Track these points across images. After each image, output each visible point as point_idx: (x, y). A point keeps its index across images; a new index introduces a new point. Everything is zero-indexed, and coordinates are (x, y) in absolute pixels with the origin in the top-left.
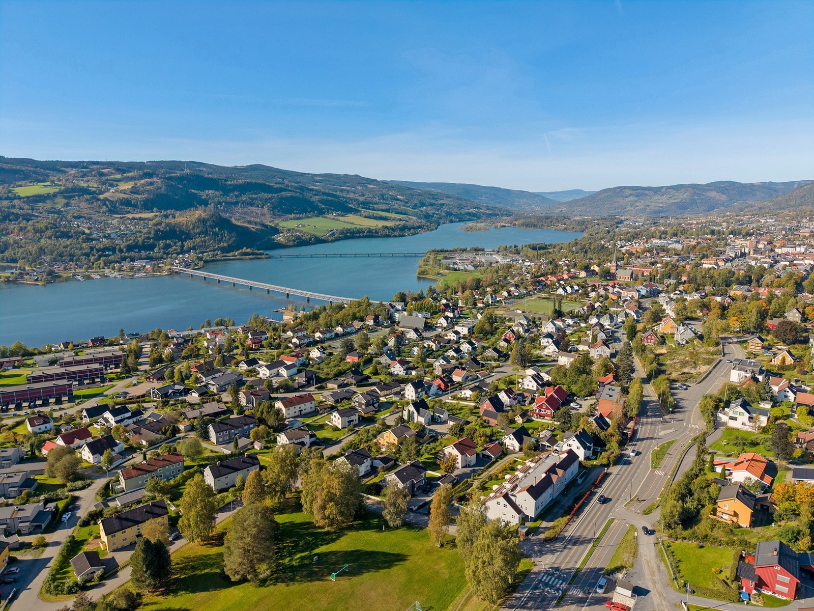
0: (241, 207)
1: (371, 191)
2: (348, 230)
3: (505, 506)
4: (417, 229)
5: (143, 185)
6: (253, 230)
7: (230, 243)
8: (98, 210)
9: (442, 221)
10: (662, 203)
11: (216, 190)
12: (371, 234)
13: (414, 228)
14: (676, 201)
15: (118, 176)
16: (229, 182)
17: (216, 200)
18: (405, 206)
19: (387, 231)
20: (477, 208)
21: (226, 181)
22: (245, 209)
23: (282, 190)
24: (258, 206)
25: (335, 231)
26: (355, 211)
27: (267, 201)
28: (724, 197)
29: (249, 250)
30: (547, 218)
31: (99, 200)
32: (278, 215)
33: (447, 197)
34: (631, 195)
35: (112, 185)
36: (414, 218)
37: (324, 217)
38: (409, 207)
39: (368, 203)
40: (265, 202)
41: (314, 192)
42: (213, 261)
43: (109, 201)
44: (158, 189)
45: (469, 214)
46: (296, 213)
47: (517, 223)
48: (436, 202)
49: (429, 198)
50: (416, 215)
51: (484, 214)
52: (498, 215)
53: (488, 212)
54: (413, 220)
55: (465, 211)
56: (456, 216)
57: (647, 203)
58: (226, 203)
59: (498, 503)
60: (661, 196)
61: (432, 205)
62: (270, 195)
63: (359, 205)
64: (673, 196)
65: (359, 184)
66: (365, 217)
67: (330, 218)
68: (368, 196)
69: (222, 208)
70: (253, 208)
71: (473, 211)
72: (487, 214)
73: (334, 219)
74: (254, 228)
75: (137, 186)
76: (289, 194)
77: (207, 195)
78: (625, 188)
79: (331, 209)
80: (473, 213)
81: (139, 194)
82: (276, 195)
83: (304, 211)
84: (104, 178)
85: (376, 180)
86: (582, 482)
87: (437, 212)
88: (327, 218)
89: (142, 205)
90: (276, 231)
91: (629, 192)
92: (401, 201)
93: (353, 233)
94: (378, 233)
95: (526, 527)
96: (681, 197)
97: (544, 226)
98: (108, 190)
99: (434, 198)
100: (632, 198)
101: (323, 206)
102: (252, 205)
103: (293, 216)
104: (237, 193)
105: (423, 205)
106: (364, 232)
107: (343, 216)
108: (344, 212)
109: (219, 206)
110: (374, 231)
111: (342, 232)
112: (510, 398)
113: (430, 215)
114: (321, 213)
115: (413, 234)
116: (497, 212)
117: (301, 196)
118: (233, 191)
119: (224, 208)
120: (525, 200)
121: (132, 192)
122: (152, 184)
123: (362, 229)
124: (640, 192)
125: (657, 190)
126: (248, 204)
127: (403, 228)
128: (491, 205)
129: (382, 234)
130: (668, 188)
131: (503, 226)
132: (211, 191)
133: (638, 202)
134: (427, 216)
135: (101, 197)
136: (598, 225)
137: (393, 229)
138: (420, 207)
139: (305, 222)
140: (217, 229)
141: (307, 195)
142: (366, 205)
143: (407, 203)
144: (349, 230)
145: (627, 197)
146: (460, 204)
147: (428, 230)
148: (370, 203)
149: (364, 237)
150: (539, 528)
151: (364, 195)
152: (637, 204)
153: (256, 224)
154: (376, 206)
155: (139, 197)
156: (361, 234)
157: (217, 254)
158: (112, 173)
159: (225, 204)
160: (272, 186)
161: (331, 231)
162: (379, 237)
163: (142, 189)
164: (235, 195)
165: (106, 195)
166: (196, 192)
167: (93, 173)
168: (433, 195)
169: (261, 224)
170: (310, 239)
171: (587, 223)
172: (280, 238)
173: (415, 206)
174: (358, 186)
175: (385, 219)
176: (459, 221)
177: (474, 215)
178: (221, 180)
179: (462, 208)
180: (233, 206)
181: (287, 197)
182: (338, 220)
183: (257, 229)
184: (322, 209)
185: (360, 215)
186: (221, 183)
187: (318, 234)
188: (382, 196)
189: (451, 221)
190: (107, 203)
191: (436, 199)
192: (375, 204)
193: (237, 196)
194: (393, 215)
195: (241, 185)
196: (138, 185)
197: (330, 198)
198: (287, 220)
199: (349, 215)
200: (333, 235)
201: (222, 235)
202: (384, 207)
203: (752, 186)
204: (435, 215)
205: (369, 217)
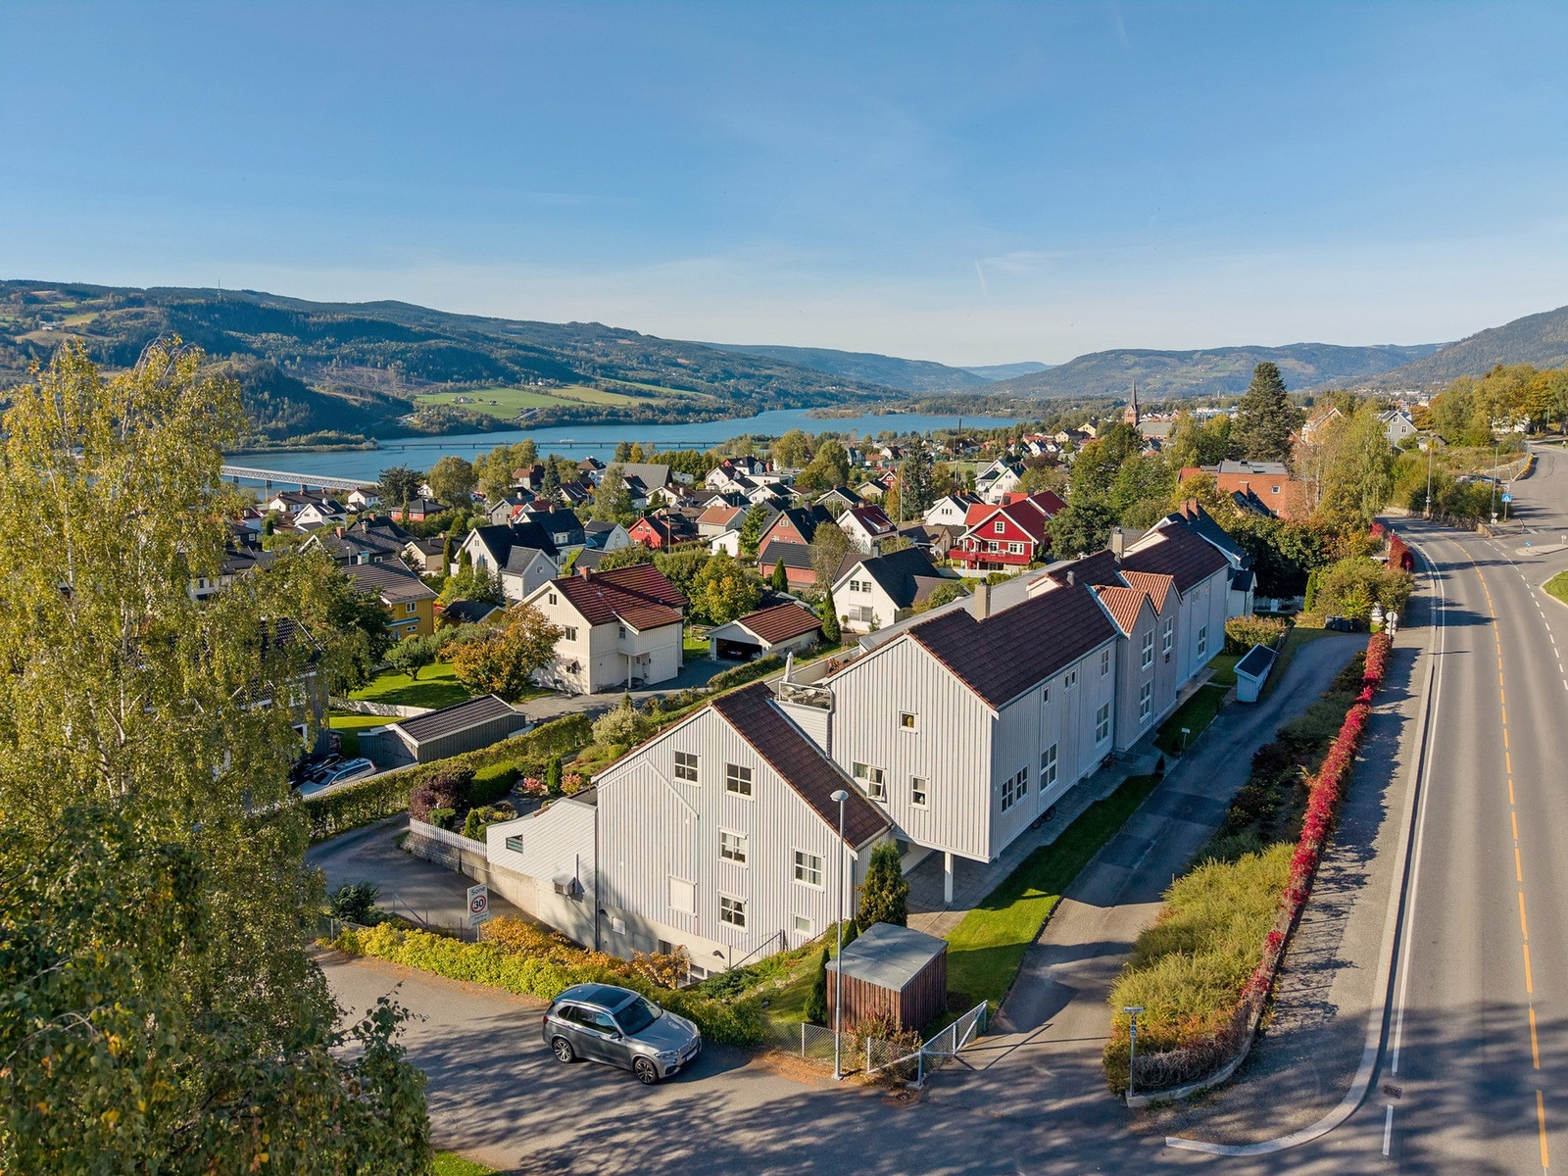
0: (337, 366)
1: (623, 348)
2: (565, 411)
3: (738, 779)
4: (714, 412)
5: (118, 319)
6: (355, 403)
7: (292, 421)
8: (7, 363)
9: (767, 405)
10: (1195, 378)
11: (284, 333)
12: (614, 418)
13: (708, 411)
14: (1221, 375)
15: (70, 305)
16: (315, 319)
17: (283, 352)
18: (692, 376)
19: (649, 414)
20: (839, 384)
21: (307, 316)
22: (347, 371)
23: (429, 336)
24: (375, 366)
25: (537, 410)
26: (586, 381)
27: (394, 355)
28: (1310, 369)
29: (332, 434)
30: (976, 398)
31: (13, 344)
32: (417, 383)
33: (779, 365)
34: (1136, 364)
35: (49, 319)
36: (711, 397)
37: (518, 389)
38: (702, 378)
39: (613, 367)
40: (392, 357)
41: (500, 344)
42: (246, 453)
43: (36, 346)
44: (151, 325)
45: (823, 395)
46: (458, 381)
47: (917, 407)
48: (757, 373)
49: (743, 365)
50: (715, 392)
51: (852, 395)
52: (880, 398)
53: (859, 392)
54: (708, 399)
55: (812, 389)
56: (796, 397)
57: (1168, 378)
58: (304, 358)
59: (685, 766)
60: (1193, 366)
61: (748, 376)
62: (402, 346)
63: (594, 370)
64: (1216, 366)
65: (600, 337)
66: (607, 390)
67: (530, 390)
68: (617, 358)
69: (294, 368)
70: (365, 369)
71: (832, 389)
72: (859, 396)
73: (537, 392)
74: (356, 400)
75: (103, 320)
76: (443, 344)
77: (264, 342)
78: (1125, 352)
79: (533, 374)
80: (831, 394)
81: (108, 336)
82: (416, 345)
83: (477, 376)
84: (34, 307)
85: (636, 334)
86: (1264, 694)
87: (757, 390)
88: (524, 389)
89: (111, 356)
90: (407, 407)
91: (1131, 360)
92: (685, 367)
93: (577, 415)
94: (630, 416)
95: (917, 944)
96: (1231, 368)
97: (970, 411)
98: (37, 327)
99: (751, 366)
100: (1138, 371)
101: (517, 368)
102: (362, 362)
103: (450, 384)
104: (331, 341)
105: (730, 376)
106: (599, 414)
107: (558, 387)
108: (561, 381)
109: (287, 362)
110: (622, 413)
111: (552, 413)
112: (873, 532)
113: (745, 395)
114: (511, 380)
115: (704, 421)
116: (878, 394)
117: (470, 348)
118: (322, 335)
119: (299, 368)
120: (933, 378)
121: (91, 331)
122: (138, 316)
123: (595, 409)
124: (1153, 359)
125: (1183, 357)
126: (353, 361)
127: (686, 410)
128: (867, 381)
129: (639, 419)
130: (1205, 352)
131: (890, 413)
132: (272, 335)
133: (1151, 377)
134: (737, 395)
135: (19, 339)
136: (1078, 406)
137: (664, 412)
138: (722, 379)
139: (474, 395)
140: (266, 395)
141: (484, 348)
142: (609, 371)
143: (698, 371)
144: (569, 409)
145: (1128, 368)
146: (806, 378)
147: (738, 416)
148: (620, 368)
149: (600, 423)
150: (1036, 952)
151: (607, 356)
152: (1149, 380)
153: (362, 393)
154: (630, 374)
155: (107, 339)
156: (595, 419)
157: (256, 441)
158: (56, 299)
159: (302, 360)
160: (409, 329)
161: (528, 410)
162: (632, 423)
163: (114, 325)
164: (327, 344)
165: (32, 336)
166: (239, 335)
167: (12, 297)
168: (749, 359)
169: (373, 394)
170: (479, 422)
171: (1055, 405)
172: (412, 420)
173: (714, 378)
174: (597, 340)
175: (650, 395)
176: (803, 407)
177: (833, 397)
178: (297, 313)
179: (809, 384)
180: (319, 364)
181: (440, 350)
182: (546, 393)
183: (363, 403)
184: (514, 373)
185: (596, 387)
186: (298, 320)
187: (496, 416)
188: (646, 358)
189: (787, 407)
190: (31, 350)
191: (756, 368)
192: (630, 370)
193: (330, 346)
194: (666, 390)
195: (339, 324)
196: (108, 317)
197: (532, 354)
198: (436, 392)
199: (573, 386)
200: (531, 418)
201: (275, 407)
202: (647, 375)
203: (1360, 352)
204: (754, 395)
205: (615, 391)
